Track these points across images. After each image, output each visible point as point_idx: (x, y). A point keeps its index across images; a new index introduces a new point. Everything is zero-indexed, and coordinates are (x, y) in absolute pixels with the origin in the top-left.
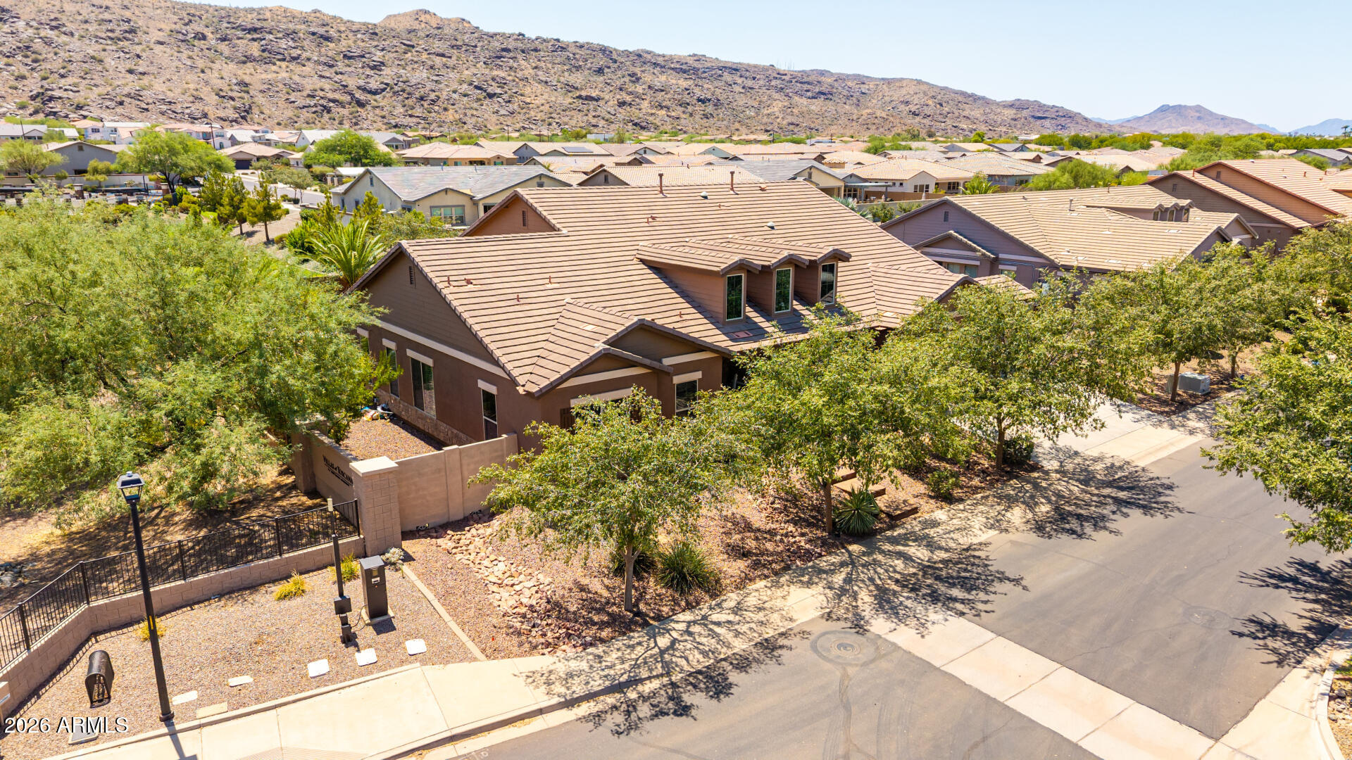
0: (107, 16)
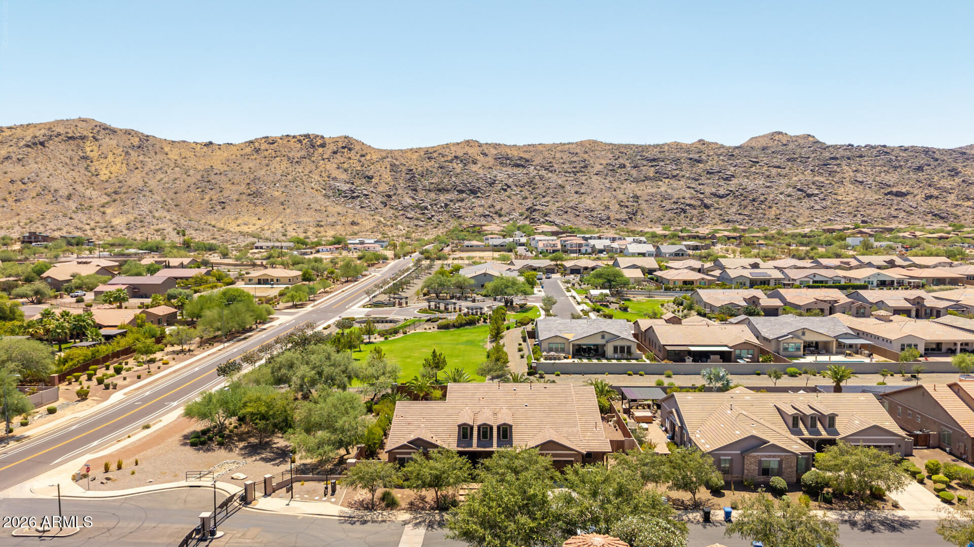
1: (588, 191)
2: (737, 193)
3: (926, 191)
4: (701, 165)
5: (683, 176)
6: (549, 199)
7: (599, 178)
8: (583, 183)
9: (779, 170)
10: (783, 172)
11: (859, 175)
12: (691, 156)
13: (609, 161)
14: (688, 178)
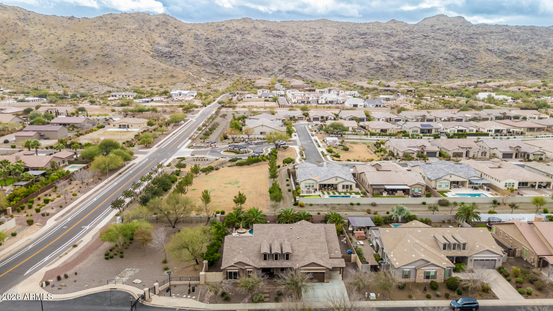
0: (314, 32)
1: (322, 55)
2: (414, 58)
3: (530, 57)
4: (393, 38)
5: (381, 45)
6: (297, 60)
7: (329, 47)
8: (319, 50)
9: (441, 42)
10: (444, 43)
11: (489, 45)
12: (386, 32)
13: (336, 35)
14: (384, 47)
